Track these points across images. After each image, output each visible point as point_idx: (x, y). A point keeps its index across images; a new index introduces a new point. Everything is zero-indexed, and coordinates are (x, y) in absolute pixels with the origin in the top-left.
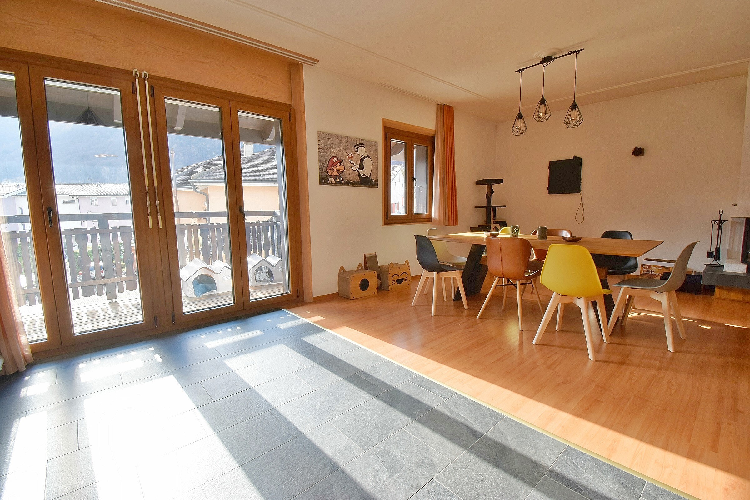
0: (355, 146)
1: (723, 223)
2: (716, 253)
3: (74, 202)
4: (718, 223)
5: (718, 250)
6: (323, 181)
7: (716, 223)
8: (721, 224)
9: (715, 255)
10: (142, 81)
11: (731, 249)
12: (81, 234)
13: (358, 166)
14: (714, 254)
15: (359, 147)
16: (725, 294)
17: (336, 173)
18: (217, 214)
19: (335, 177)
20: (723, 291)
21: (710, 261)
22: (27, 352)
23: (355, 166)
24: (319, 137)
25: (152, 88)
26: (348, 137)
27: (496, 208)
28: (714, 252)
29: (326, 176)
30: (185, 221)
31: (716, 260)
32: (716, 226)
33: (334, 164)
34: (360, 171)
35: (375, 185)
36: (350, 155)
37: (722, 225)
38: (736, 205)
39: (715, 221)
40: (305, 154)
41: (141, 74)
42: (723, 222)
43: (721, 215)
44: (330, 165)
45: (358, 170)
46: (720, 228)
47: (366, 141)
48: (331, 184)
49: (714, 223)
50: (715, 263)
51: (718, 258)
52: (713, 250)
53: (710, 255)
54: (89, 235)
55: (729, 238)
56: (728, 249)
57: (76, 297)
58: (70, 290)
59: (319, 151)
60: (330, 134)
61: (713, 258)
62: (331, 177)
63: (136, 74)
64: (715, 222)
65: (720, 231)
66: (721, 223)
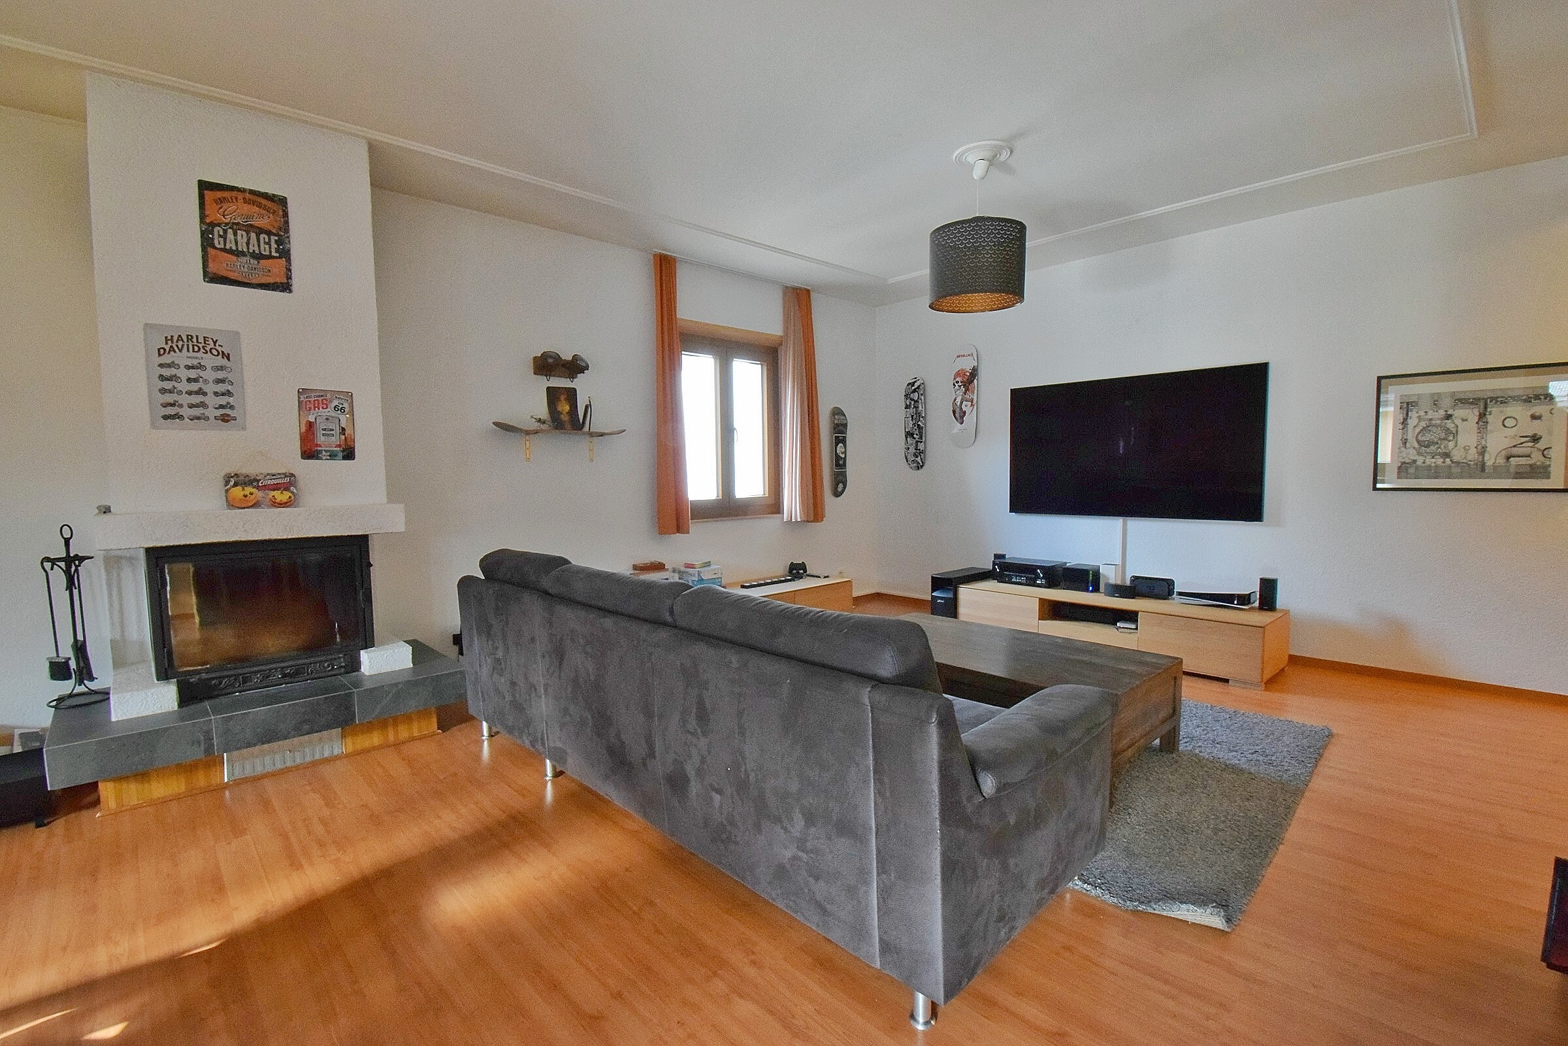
1: (79, 566)
2: (78, 663)
4: (64, 569)
5: (80, 649)
7: (55, 566)
8: (73, 568)
9: (75, 667)
11: (118, 637)
14: (73, 664)
16: (133, 793)
20: (125, 785)
21: (66, 687)
28: (70, 659)
31: (81, 682)
32: (58, 577)
37: (76, 570)
38: (107, 510)
39: (53, 561)
42: (80, 563)
43: (67, 542)
46: (71, 584)
49: (52, 569)
50: (81, 689)
51: (85, 673)
52: (67, 652)
53: (59, 671)
55: (107, 606)
56: (111, 641)
61: (70, 678)
64: (53, 564)
65: (76, 592)
66: (72, 563)
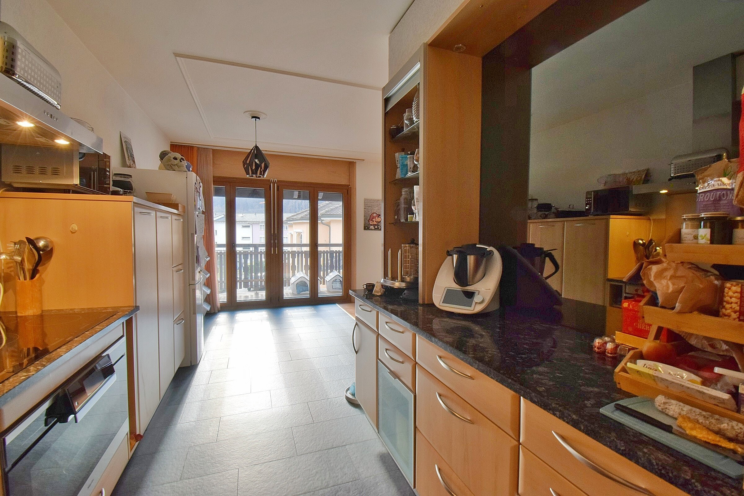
3: (249, 227)
6: (366, 228)
10: (274, 183)
12: (246, 255)
17: (375, 223)
18: (305, 245)
19: (374, 225)
22: (219, 305)
24: (364, 202)
25: (278, 187)
29: (368, 225)
30: (289, 249)
33: (374, 218)
40: (355, 212)
41: (274, 181)
44: (371, 218)
48: (372, 230)
54: (249, 255)
57: (240, 288)
58: (238, 283)
59: (364, 210)
62: (372, 225)
63: (272, 181)
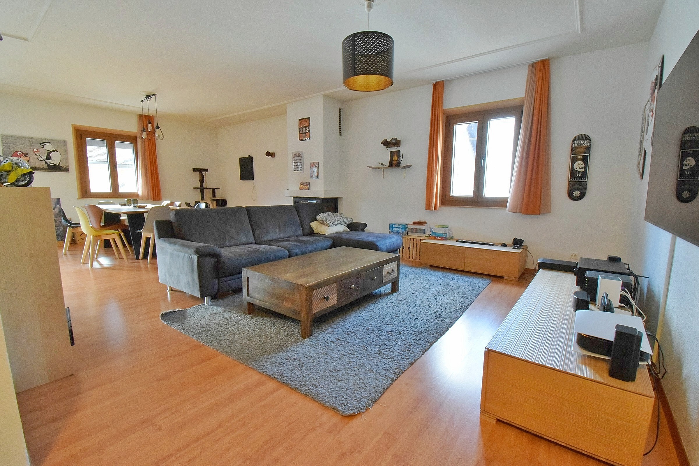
0: (40, 144)
13: (44, 157)
15: (45, 145)
23: (41, 157)
24: (2, 139)
26: (32, 138)
27: (216, 189)
33: (19, 156)
34: (47, 161)
35: (67, 170)
36: (35, 150)
45: (45, 160)
47: (53, 140)
59: (2, 148)
60: (13, 136)
